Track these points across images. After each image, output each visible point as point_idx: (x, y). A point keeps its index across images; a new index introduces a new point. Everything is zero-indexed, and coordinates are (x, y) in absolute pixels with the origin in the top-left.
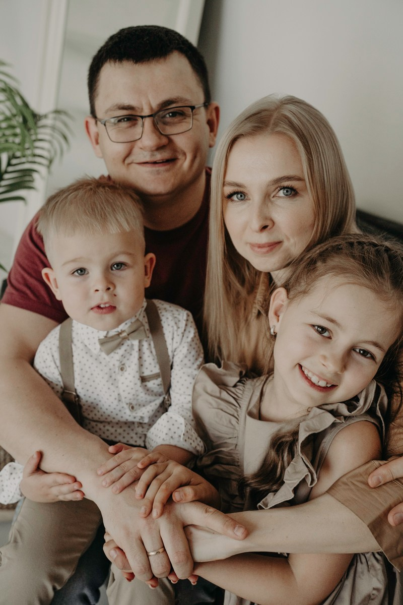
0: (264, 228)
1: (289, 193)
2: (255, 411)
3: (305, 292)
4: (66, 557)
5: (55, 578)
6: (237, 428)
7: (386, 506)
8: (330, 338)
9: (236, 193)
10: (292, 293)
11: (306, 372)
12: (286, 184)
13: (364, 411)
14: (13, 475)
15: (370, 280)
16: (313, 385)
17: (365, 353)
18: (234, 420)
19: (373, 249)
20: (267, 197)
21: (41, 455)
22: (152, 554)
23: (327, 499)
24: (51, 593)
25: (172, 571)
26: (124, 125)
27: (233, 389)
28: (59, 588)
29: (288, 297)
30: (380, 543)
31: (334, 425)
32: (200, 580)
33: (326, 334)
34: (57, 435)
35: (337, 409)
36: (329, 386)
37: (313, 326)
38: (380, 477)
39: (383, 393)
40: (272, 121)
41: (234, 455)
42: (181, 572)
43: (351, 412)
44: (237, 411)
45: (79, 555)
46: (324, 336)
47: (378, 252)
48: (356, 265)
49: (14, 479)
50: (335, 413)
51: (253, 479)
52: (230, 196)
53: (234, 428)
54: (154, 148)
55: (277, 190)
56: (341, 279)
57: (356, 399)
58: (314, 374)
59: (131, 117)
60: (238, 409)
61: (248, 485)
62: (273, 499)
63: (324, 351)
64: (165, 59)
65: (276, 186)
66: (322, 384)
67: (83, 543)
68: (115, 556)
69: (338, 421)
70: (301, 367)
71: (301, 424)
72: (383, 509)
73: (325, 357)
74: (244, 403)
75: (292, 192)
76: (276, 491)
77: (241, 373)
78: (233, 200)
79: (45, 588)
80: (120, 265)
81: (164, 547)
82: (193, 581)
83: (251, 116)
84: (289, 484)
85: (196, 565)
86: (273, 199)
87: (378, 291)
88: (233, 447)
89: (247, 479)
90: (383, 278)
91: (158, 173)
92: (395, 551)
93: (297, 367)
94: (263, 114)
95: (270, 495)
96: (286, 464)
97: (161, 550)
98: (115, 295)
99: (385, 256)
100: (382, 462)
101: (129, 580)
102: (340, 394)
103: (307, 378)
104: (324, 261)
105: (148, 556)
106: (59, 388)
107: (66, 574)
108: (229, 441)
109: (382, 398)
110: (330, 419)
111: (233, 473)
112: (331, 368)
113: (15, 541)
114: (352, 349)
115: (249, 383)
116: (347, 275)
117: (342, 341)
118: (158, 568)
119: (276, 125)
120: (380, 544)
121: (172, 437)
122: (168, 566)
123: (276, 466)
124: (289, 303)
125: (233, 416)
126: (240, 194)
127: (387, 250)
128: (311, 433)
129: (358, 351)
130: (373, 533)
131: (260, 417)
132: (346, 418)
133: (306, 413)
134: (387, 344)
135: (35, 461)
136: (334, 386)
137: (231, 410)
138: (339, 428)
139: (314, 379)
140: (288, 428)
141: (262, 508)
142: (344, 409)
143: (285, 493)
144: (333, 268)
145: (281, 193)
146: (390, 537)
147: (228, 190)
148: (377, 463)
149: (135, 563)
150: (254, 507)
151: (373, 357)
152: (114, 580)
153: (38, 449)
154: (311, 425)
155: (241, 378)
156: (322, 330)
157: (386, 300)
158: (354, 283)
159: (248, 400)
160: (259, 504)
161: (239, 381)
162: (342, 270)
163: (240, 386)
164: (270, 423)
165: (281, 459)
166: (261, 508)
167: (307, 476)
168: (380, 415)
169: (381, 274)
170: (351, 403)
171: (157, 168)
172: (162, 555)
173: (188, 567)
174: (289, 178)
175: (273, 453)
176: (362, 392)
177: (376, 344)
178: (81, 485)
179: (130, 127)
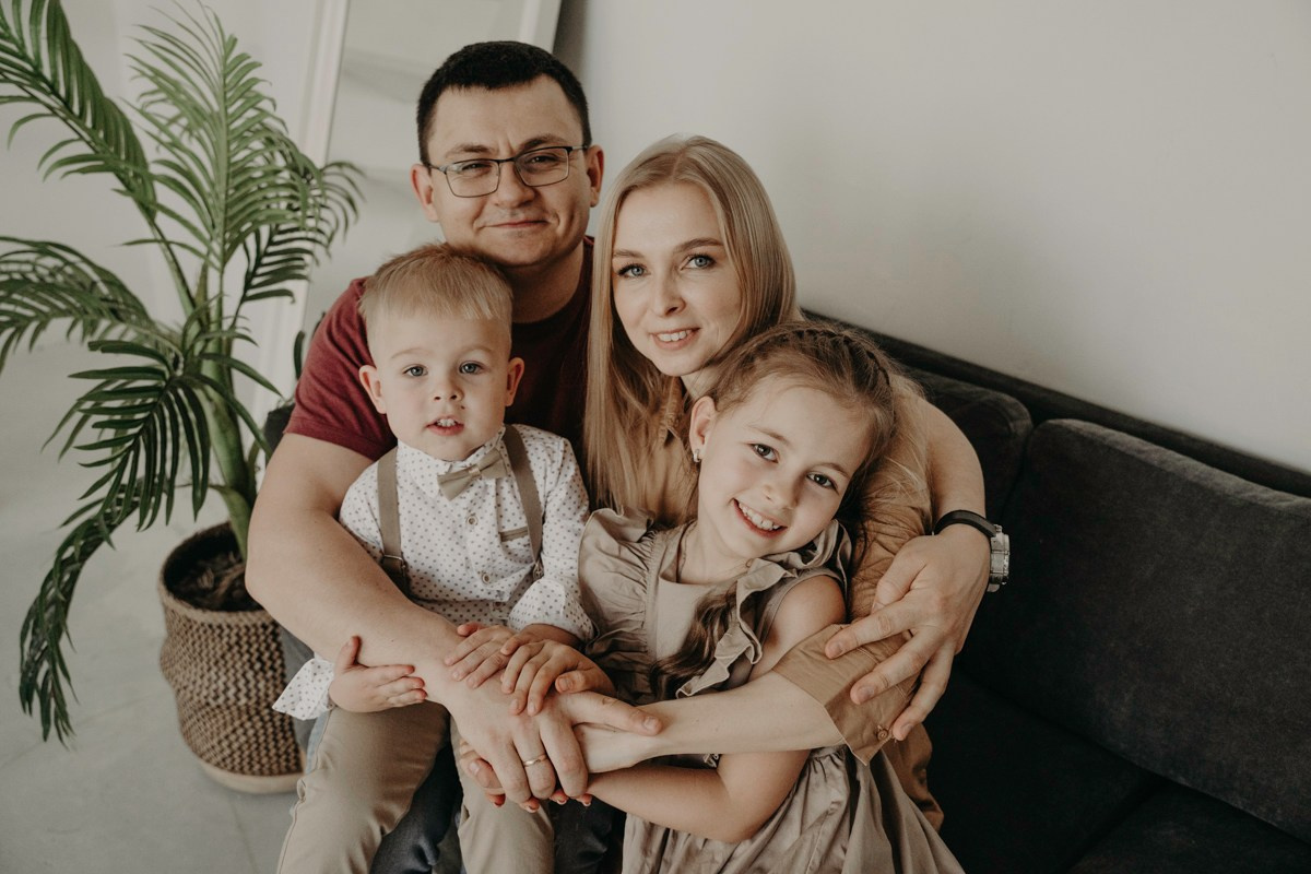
0: (671, 311)
1: (703, 263)
2: (671, 573)
3: (739, 401)
4: (398, 788)
5: (382, 816)
6: (644, 599)
7: (849, 680)
8: (775, 461)
9: (631, 267)
10: (721, 403)
11: (744, 510)
12: (699, 250)
13: (824, 561)
14: (318, 677)
15: (827, 381)
16: (754, 527)
17: (822, 480)
18: (639, 589)
19: (829, 340)
20: (674, 269)
21: (358, 642)
22: (529, 763)
23: (774, 677)
24: (378, 838)
25: (558, 787)
26: (472, 173)
27: (637, 545)
28: (388, 831)
29: (716, 409)
30: (840, 728)
31: (783, 581)
32: (594, 799)
33: (770, 456)
34: (381, 614)
35: (788, 560)
36: (776, 527)
37: (753, 445)
38: (841, 645)
39: (846, 538)
40: (675, 168)
41: (639, 637)
42: (571, 787)
43: (806, 563)
44: (644, 576)
45: (413, 787)
46: (767, 459)
47: (835, 344)
48: (808, 361)
49: (320, 681)
50: (785, 565)
51: (670, 662)
52: (623, 272)
53: (640, 600)
54: (515, 205)
55: (686, 260)
56: (787, 381)
57: (811, 546)
58: (756, 512)
59: (481, 161)
60: (645, 572)
61: (663, 673)
62: (697, 684)
63: (768, 478)
64: (530, 84)
65: (685, 254)
66: (767, 525)
67: (419, 771)
68: (477, 770)
69: (790, 575)
70: (737, 503)
71: (739, 581)
72: (843, 684)
73: (769, 488)
74: (654, 565)
75: (708, 261)
76: (702, 674)
77: (649, 521)
78: (627, 277)
79: (369, 829)
80: (474, 367)
81: (546, 753)
82: (585, 802)
83: (647, 162)
84: (722, 661)
85: (592, 777)
86: (682, 272)
87: (838, 396)
88: (639, 626)
89: (661, 664)
90: (844, 378)
91: (520, 236)
92: (859, 738)
93: (733, 503)
94: (663, 158)
95: (695, 679)
96: (716, 638)
97: (542, 758)
98: (463, 408)
99: (845, 348)
100: (843, 626)
101: (499, 804)
102: (790, 539)
103: (746, 518)
104: (765, 357)
105: (524, 767)
106: (377, 552)
107: (398, 812)
108: (632, 618)
109: (845, 544)
110: (779, 572)
111: (638, 663)
112: (780, 500)
113: (325, 766)
114: (805, 475)
115: (659, 536)
116: (797, 375)
117: (792, 464)
118: (539, 783)
119: (681, 171)
120: (840, 730)
121: (547, 614)
122: (553, 779)
123: (702, 644)
124: (718, 418)
125: (638, 582)
126: (638, 268)
127: (847, 341)
128: (753, 591)
129: (812, 477)
130: (831, 716)
131: (678, 579)
132: (799, 572)
133: (744, 570)
134: (851, 466)
135: (350, 650)
136: (782, 528)
137: (634, 574)
138: (790, 584)
139: (756, 519)
140: (721, 591)
141: (686, 696)
142: (796, 560)
143: (717, 673)
144: (778, 366)
145: (693, 264)
146: (853, 720)
147: (619, 263)
148: (838, 627)
149: (507, 779)
150: (671, 696)
151: (833, 486)
152: (468, 816)
153: (354, 634)
154: (754, 581)
155: (648, 530)
156: (764, 450)
157: (849, 407)
158: (807, 386)
159: (659, 560)
160: (680, 689)
161: (645, 535)
162: (790, 369)
163: (647, 541)
164: (694, 586)
165: (709, 633)
166: (682, 695)
167: (749, 648)
168: (841, 568)
169: (841, 373)
170: (806, 550)
171: (519, 230)
172: (543, 765)
173: (582, 778)
174: (701, 242)
175: (699, 626)
176: (818, 536)
177: (837, 467)
178: (423, 683)
179: (481, 176)
